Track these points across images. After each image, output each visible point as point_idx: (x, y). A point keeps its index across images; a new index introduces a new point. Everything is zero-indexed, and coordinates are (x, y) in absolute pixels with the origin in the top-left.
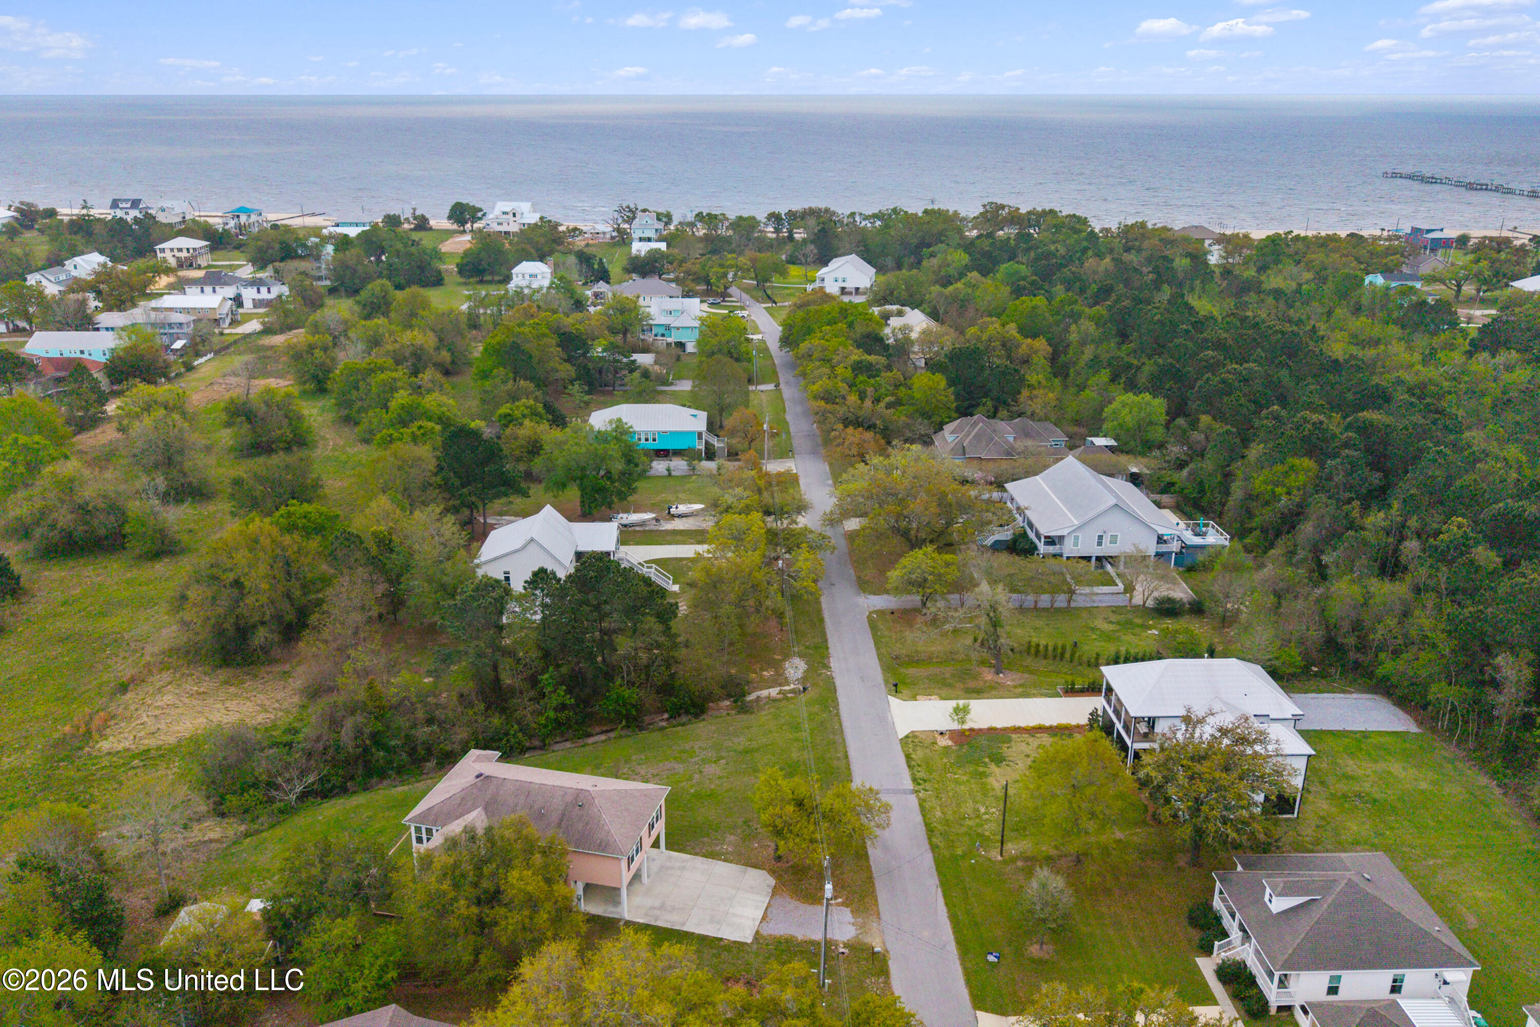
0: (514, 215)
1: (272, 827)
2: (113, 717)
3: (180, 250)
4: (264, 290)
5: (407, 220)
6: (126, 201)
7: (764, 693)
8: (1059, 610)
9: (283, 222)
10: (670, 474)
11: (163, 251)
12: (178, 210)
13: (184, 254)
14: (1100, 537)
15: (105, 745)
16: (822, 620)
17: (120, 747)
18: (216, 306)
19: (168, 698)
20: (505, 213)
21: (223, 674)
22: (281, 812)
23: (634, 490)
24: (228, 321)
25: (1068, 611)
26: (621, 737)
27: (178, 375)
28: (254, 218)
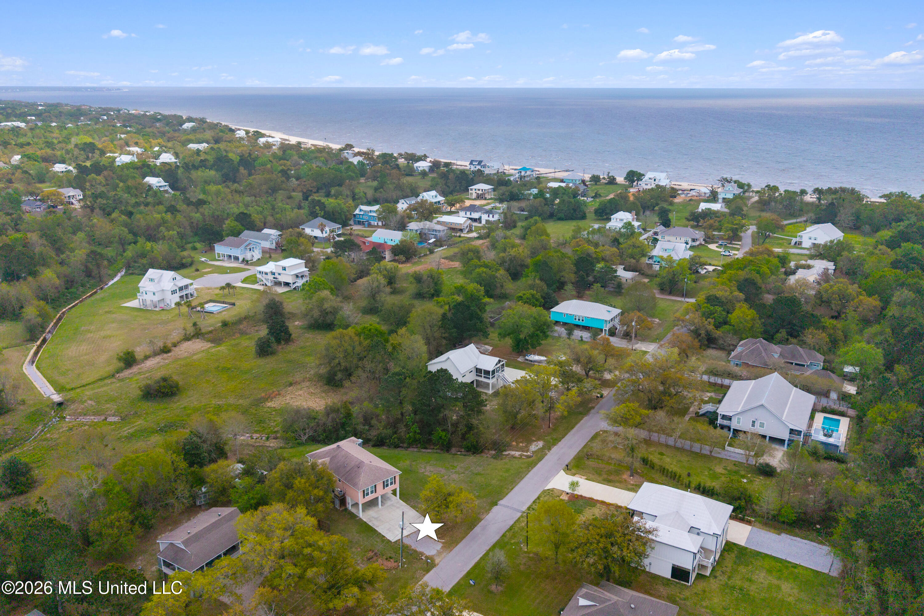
0: (655, 180)
1: (291, 448)
2: (279, 394)
3: (479, 190)
4: (491, 216)
5: (604, 178)
6: (476, 161)
7: (513, 453)
8: (705, 456)
9: (545, 175)
10: (582, 340)
11: (472, 190)
12: (496, 167)
13: (480, 192)
14: (754, 422)
15: (269, 404)
16: (572, 428)
17: (273, 406)
18: (462, 223)
19: (301, 392)
20: (650, 179)
21: (326, 387)
22: (298, 443)
23: (540, 344)
24: (467, 230)
25: (709, 458)
26: (437, 453)
27: (425, 255)
28: (528, 173)
